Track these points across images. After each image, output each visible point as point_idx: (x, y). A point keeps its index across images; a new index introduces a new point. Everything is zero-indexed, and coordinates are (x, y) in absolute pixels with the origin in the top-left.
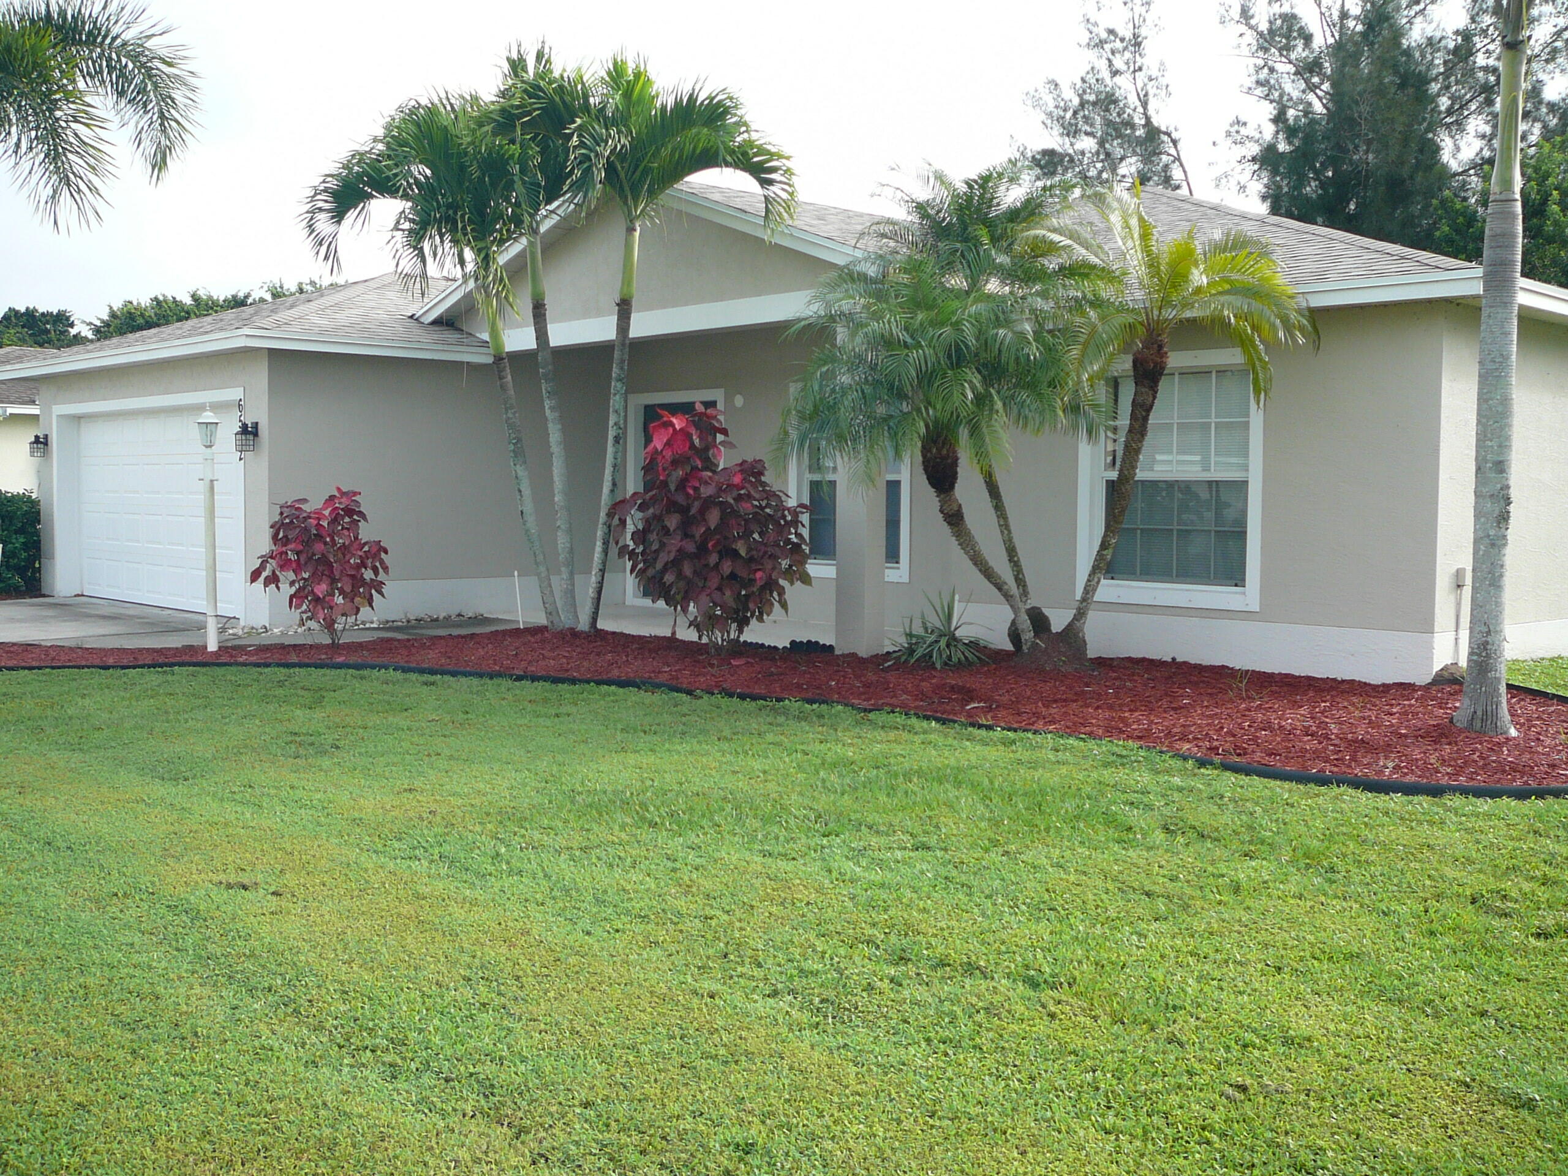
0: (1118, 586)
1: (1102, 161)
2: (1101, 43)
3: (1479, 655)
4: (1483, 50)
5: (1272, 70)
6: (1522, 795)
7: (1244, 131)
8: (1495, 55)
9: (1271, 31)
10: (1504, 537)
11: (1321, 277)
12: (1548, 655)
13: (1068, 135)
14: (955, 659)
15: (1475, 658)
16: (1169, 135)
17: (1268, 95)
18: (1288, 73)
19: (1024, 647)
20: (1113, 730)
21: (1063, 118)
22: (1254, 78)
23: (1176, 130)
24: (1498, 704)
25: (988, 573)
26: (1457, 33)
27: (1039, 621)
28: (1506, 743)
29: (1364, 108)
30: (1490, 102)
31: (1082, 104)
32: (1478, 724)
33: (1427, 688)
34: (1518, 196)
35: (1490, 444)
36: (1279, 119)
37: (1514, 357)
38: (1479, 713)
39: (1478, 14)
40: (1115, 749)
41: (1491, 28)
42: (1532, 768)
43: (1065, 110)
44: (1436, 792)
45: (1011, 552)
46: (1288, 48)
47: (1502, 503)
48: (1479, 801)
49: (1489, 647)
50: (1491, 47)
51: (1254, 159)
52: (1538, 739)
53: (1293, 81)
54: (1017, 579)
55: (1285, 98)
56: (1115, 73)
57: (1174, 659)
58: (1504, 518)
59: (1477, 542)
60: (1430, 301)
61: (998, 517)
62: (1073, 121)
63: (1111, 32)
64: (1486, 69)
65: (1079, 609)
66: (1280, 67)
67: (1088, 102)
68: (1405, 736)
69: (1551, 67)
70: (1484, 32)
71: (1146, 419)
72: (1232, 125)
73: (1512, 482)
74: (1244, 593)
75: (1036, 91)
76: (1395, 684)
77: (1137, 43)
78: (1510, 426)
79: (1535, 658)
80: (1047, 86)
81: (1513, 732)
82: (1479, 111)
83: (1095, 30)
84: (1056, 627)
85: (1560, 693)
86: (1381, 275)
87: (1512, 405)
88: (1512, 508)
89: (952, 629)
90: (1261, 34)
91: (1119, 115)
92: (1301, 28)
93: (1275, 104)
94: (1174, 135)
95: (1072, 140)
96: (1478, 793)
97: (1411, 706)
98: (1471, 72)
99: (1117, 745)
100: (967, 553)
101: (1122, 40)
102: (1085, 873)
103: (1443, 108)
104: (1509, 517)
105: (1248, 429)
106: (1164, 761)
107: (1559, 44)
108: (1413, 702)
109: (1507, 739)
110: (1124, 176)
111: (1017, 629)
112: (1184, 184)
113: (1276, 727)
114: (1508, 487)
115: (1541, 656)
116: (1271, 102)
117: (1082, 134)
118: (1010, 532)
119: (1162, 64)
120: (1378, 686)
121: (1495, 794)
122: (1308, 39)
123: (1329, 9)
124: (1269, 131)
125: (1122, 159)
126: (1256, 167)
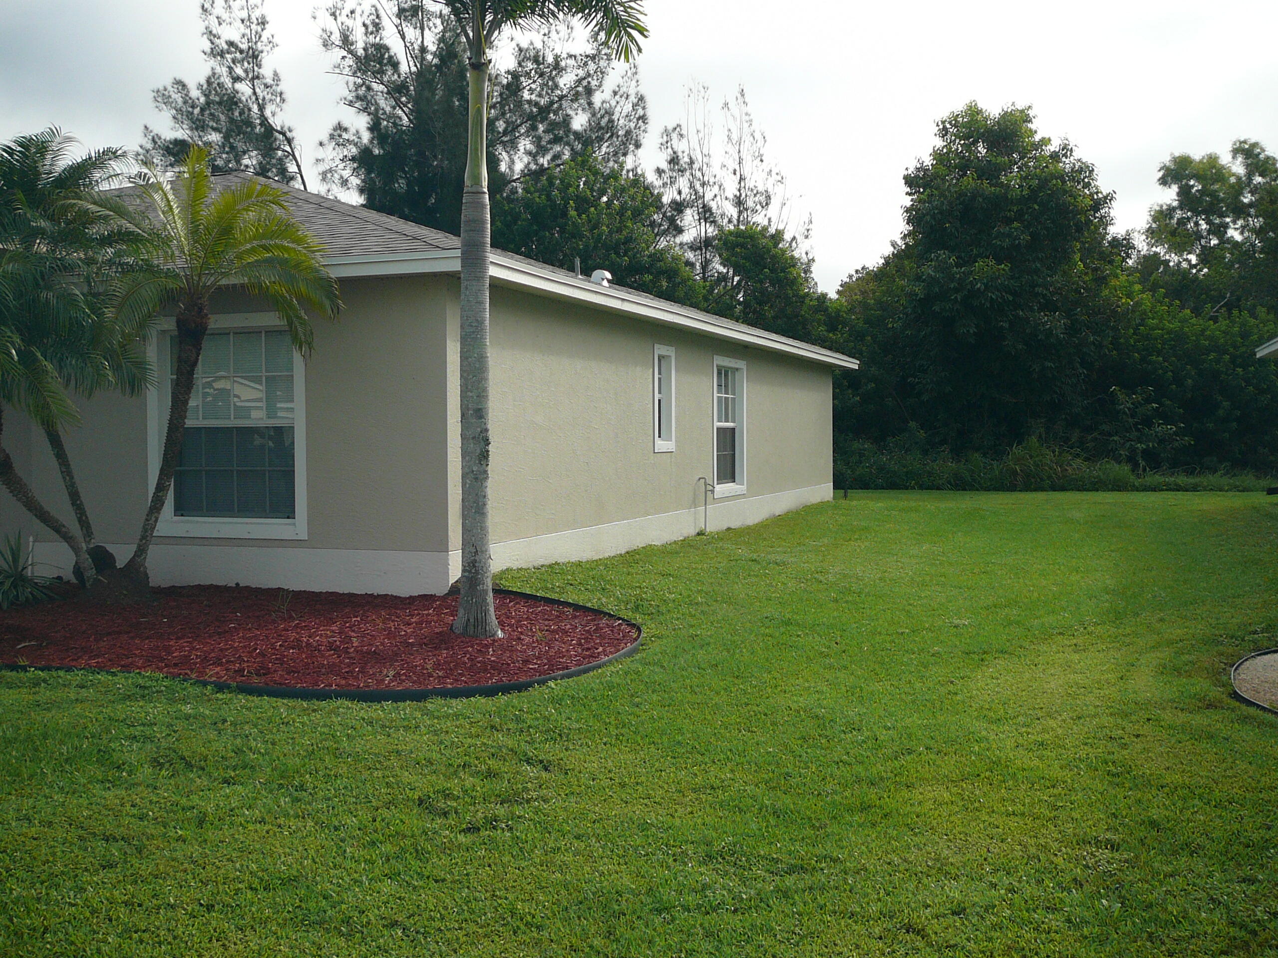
0: (188, 522)
1: (227, 153)
2: (222, 54)
3: (470, 572)
4: (528, 88)
5: (369, 88)
6: (490, 693)
7: (345, 136)
8: (536, 92)
9: (366, 56)
10: (486, 472)
11: (346, 252)
12: (547, 562)
13: (197, 129)
14: (22, 599)
15: (466, 574)
16: (284, 134)
17: (366, 108)
18: (382, 92)
19: (88, 585)
20: (153, 660)
21: (192, 113)
22: (354, 94)
23: (290, 131)
24: (486, 612)
25: (44, 517)
26: (508, 72)
27: (102, 558)
28: (493, 644)
29: (439, 125)
30: (534, 128)
31: (208, 103)
32: (471, 630)
33: (444, 598)
34: (486, 190)
35: (471, 394)
36: (374, 128)
37: (487, 322)
38: (472, 620)
39: (523, 61)
40: (140, 681)
41: (533, 72)
42: (509, 665)
43: (193, 107)
44: (420, 697)
45: (74, 496)
46: (382, 72)
47: (482, 443)
48: (454, 702)
49: (477, 565)
50: (533, 86)
51: (353, 159)
52: (519, 639)
53: (386, 99)
54: (80, 520)
55: (381, 112)
56: (236, 79)
57: (237, 584)
58: (484, 456)
59: (464, 477)
60: (435, 275)
61: (60, 464)
62: (200, 117)
63: (231, 44)
64: (529, 102)
65: (139, 546)
66: (375, 86)
67: (213, 102)
68: (412, 644)
69: (575, 105)
70: (528, 75)
71: (191, 373)
72: (335, 130)
73: (489, 426)
74: (294, 524)
75: (165, 90)
76: (420, 596)
77: (253, 56)
78: (486, 379)
79: (536, 565)
80: (176, 86)
81: (500, 634)
82: (527, 134)
83: (217, 41)
84: (120, 563)
85: (548, 596)
86: (394, 251)
87: (487, 362)
88: (490, 448)
89: (20, 569)
90: (357, 58)
91: (240, 114)
92: (391, 57)
93: (372, 116)
94: (289, 134)
95: (201, 133)
96: (455, 694)
97: (428, 615)
98: (519, 103)
99: (144, 677)
100: (19, 500)
101: (241, 52)
102: (50, 824)
103: (501, 130)
104: (488, 455)
105: (292, 382)
106: (184, 689)
107: (580, 89)
108: (431, 611)
109: (494, 640)
110: (247, 166)
111: (79, 568)
112: (298, 175)
113: (304, 644)
114: (487, 430)
115: (541, 563)
116: (369, 114)
117: (209, 129)
118: (72, 478)
119: (276, 74)
120: (406, 599)
121: (468, 693)
122: (395, 65)
123: (412, 44)
124: (366, 137)
125: (244, 153)
126: (355, 165)
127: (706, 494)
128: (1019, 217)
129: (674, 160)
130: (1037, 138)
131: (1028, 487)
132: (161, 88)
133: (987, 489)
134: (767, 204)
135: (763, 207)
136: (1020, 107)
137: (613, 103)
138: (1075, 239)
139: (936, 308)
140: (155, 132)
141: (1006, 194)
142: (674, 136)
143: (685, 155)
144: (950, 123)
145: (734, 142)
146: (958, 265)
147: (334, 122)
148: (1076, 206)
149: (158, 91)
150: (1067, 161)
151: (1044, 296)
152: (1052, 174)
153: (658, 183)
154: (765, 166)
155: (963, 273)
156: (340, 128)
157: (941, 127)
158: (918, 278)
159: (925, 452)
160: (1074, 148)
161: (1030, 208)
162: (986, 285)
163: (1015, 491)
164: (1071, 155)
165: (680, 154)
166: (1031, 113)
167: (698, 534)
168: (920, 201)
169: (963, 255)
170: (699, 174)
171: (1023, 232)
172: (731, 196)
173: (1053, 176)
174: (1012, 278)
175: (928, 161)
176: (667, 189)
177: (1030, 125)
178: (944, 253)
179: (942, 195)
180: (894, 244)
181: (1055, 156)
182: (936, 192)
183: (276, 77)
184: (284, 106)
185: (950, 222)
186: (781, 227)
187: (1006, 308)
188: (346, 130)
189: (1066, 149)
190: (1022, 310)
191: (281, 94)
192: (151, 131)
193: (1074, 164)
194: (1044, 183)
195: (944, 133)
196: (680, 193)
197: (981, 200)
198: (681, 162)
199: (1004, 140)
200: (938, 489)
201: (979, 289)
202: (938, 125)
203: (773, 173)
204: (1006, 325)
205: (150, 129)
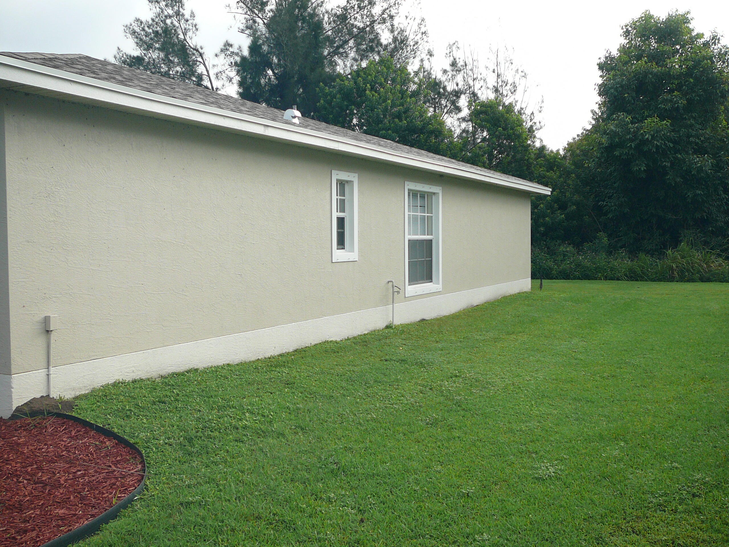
16: (197, 50)
17: (252, 34)
18: (262, 24)
21: (146, 40)
22: (244, 25)
26: (340, 7)
29: (284, 38)
43: (146, 36)
50: (356, 16)
51: (237, 65)
62: (150, 42)
69: (383, 27)
70: (353, 8)
72: (224, 46)
75: (131, 25)
77: (179, 2)
80: (136, 22)
93: (255, 39)
94: (201, 51)
95: (151, 52)
103: (335, 45)
107: (385, 16)
112: (208, 77)
124: (246, 51)
126: (238, 68)
127: (393, 294)
128: (679, 88)
129: (454, 64)
130: (694, 34)
131: (682, 279)
132: (129, 24)
133: (653, 280)
134: (515, 91)
135: (512, 93)
136: (681, 12)
137: (406, 24)
138: (720, 103)
139: (617, 153)
140: (124, 51)
141: (669, 72)
142: (454, 48)
143: (461, 60)
144: (631, 27)
145: (494, 52)
146: (632, 123)
147: (225, 41)
148: (722, 79)
149: (126, 26)
150: (716, 47)
151: (697, 144)
152: (704, 56)
153: (443, 79)
154: (514, 67)
155: (636, 127)
156: (228, 45)
157: (625, 30)
158: (605, 133)
159: (610, 253)
160: (721, 37)
161: (687, 81)
162: (653, 136)
163: (673, 281)
164: (718, 42)
165: (457, 60)
166: (689, 16)
167: (387, 327)
168: (609, 79)
169: (637, 116)
170: (470, 73)
171: (681, 98)
172: (491, 87)
173: (704, 58)
174: (673, 131)
175: (615, 53)
176: (450, 83)
177: (689, 25)
178: (623, 114)
179: (622, 75)
180: (593, 112)
181: (706, 45)
182: (618, 73)
183: (193, 15)
184: (197, 33)
185: (628, 94)
186: (523, 106)
187: (669, 152)
188: (231, 46)
189: (715, 39)
190: (680, 154)
191: (196, 25)
192: (122, 51)
193: (721, 50)
194: (698, 63)
195: (627, 33)
196: (457, 85)
197: (650, 76)
198: (459, 65)
199: (669, 35)
200: (618, 279)
201: (648, 138)
202: (622, 29)
203: (520, 71)
204: (669, 164)
205: (121, 49)
